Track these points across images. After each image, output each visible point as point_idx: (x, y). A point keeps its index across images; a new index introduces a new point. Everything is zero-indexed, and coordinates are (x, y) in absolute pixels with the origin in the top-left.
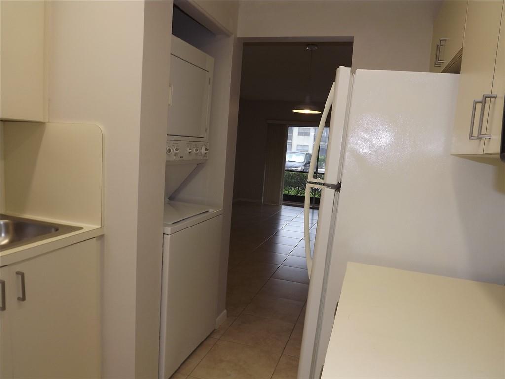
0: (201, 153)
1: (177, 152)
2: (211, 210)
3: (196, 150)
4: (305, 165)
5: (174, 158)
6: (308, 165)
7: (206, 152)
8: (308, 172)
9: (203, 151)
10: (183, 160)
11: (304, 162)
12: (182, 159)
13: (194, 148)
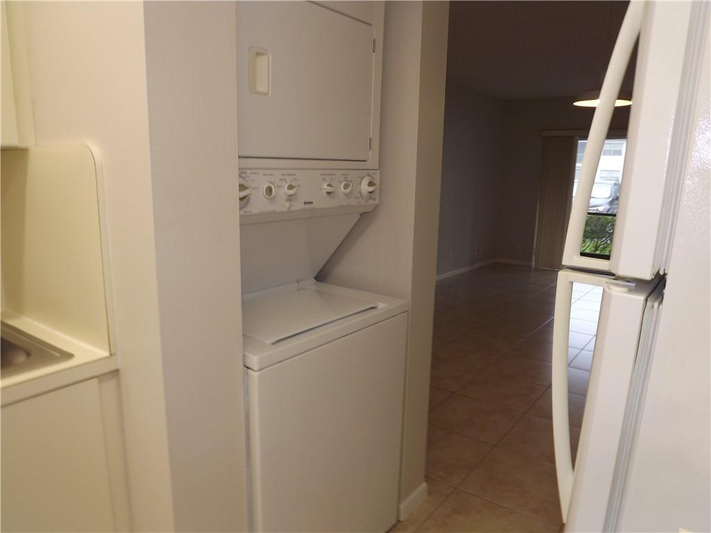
0: (360, 192)
1: (291, 192)
2: (381, 306)
3: (346, 187)
4: (611, 203)
5: (287, 204)
6: (616, 202)
7: (371, 189)
8: (615, 215)
9: (365, 187)
10: (314, 209)
11: (609, 197)
12: (308, 206)
13: (340, 182)
